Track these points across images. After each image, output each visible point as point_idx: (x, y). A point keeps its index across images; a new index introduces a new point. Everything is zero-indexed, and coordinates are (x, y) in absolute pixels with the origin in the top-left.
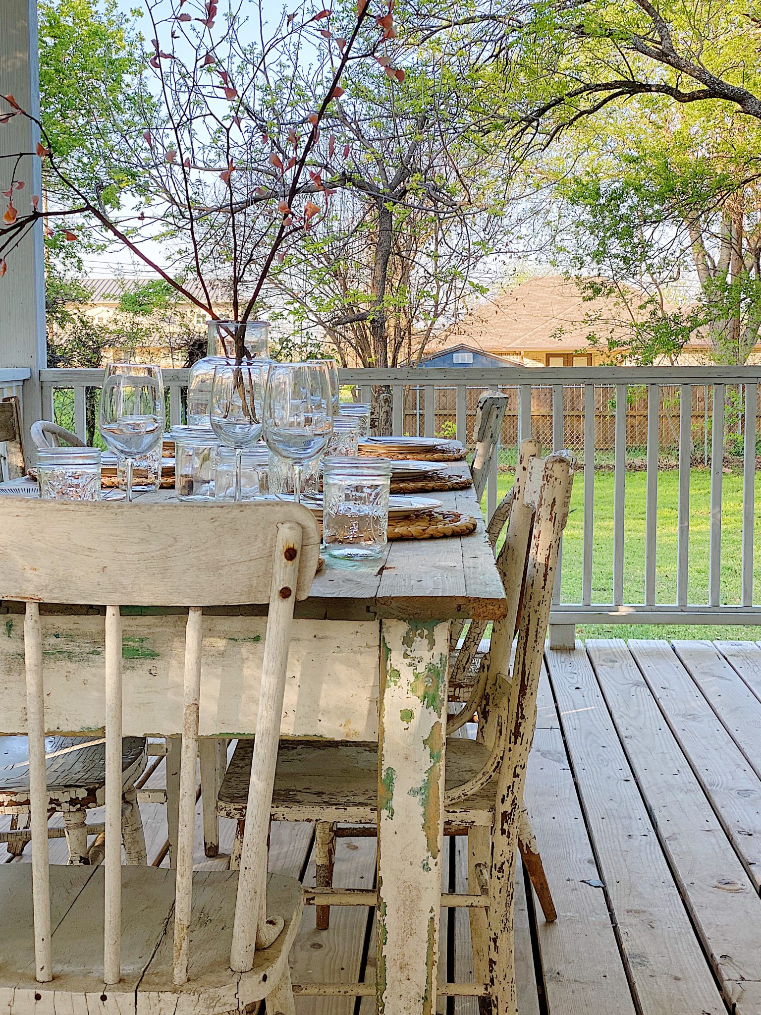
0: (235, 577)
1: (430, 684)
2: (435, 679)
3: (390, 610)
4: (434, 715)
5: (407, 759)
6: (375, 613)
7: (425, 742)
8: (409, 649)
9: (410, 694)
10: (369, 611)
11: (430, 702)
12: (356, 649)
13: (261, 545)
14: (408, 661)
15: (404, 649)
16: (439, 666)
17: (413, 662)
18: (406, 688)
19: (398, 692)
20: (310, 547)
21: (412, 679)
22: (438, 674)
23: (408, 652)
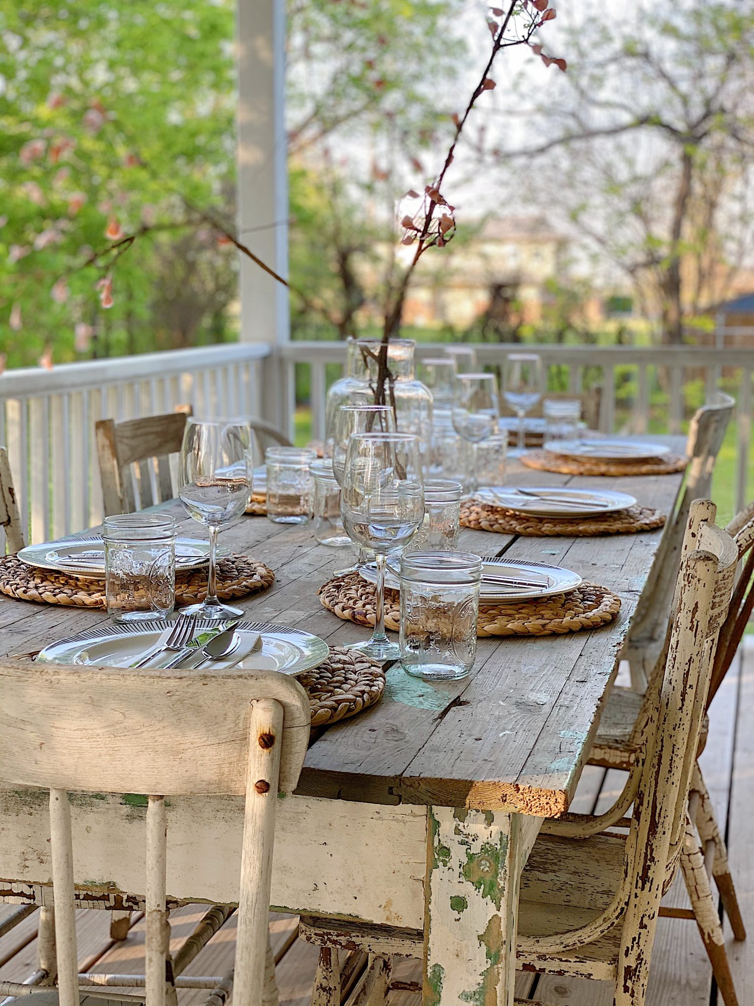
0: (201, 762)
1: (487, 869)
2: (493, 864)
3: (418, 794)
4: (492, 906)
5: (457, 956)
6: (400, 796)
7: (480, 938)
8: (462, 824)
9: (462, 879)
10: (391, 793)
11: (487, 889)
12: (400, 817)
13: (232, 725)
14: (460, 838)
15: (455, 823)
16: (499, 847)
17: (466, 840)
18: (458, 870)
19: (447, 874)
20: (295, 729)
21: (465, 860)
22: (497, 858)
23: (461, 828)
